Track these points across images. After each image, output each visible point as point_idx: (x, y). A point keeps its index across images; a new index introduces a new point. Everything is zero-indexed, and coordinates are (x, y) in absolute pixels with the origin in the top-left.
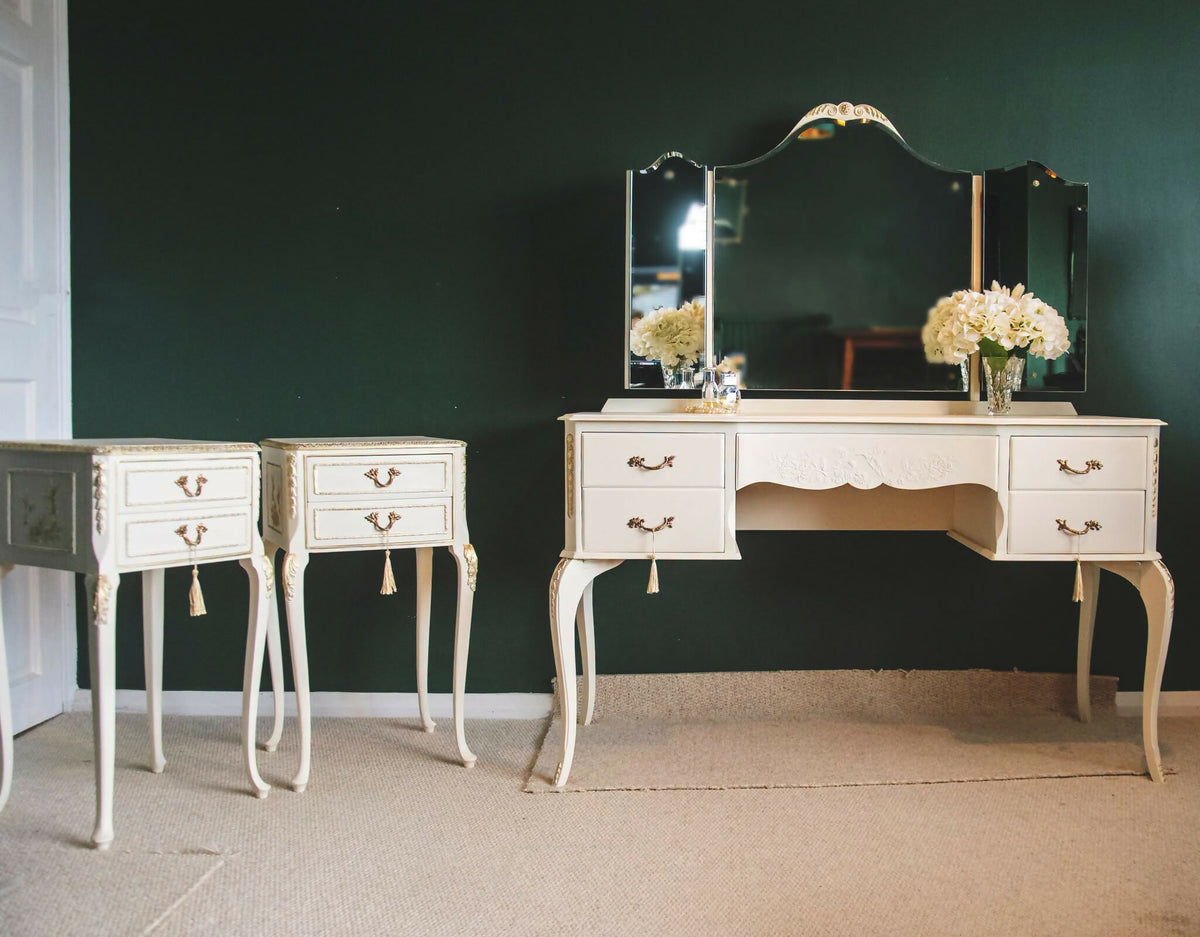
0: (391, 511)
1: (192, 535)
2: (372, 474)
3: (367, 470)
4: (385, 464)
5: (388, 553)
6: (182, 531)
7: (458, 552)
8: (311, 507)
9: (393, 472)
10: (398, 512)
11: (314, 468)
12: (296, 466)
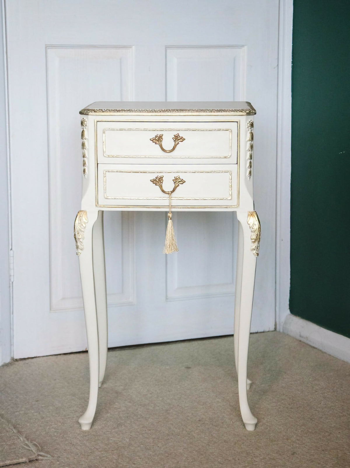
0: (176, 175)
2: (158, 140)
3: (153, 135)
4: (171, 130)
6: (158, 181)
7: (242, 217)
9: (177, 139)
10: (182, 176)
11: (104, 132)
12: (88, 130)
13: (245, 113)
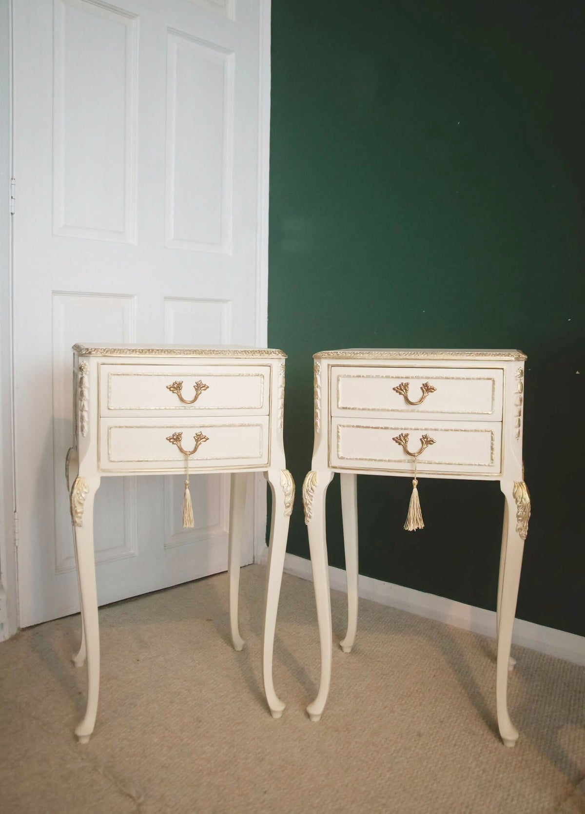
0: (424, 433)
1: (188, 443)
5: (415, 482)
6: (176, 439)
8: (335, 422)
9: (426, 388)
10: (431, 435)
13: (513, 358)
